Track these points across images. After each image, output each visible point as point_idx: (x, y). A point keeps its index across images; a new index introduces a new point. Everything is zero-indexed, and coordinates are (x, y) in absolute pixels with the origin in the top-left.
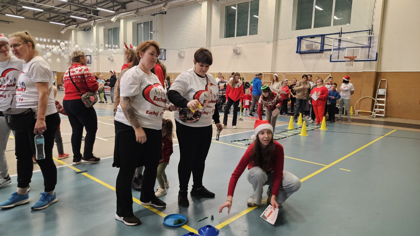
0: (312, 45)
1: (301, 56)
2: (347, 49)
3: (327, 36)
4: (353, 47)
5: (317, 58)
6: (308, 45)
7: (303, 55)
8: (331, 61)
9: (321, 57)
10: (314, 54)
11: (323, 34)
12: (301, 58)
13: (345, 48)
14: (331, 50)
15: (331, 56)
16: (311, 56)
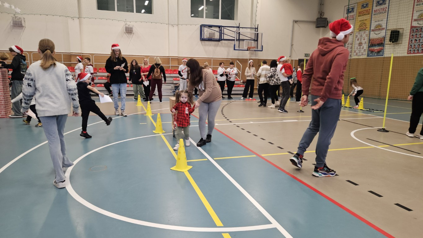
0: (214, 34)
1: (201, 43)
2: (245, 41)
3: (226, 28)
4: (247, 40)
5: (215, 46)
7: (203, 42)
8: (235, 49)
9: (218, 44)
10: (212, 42)
11: (221, 25)
12: (202, 44)
13: (243, 40)
15: (234, 45)
16: (210, 43)
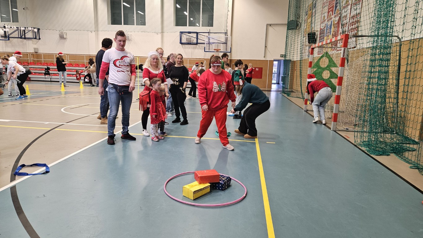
0: (191, 39)
1: (182, 46)
4: (217, 43)
5: (194, 48)
6: (188, 39)
7: (184, 45)
8: (205, 51)
9: (197, 47)
10: (191, 45)
11: (198, 32)
13: (213, 43)
14: (204, 43)
15: (205, 47)
16: (190, 47)
